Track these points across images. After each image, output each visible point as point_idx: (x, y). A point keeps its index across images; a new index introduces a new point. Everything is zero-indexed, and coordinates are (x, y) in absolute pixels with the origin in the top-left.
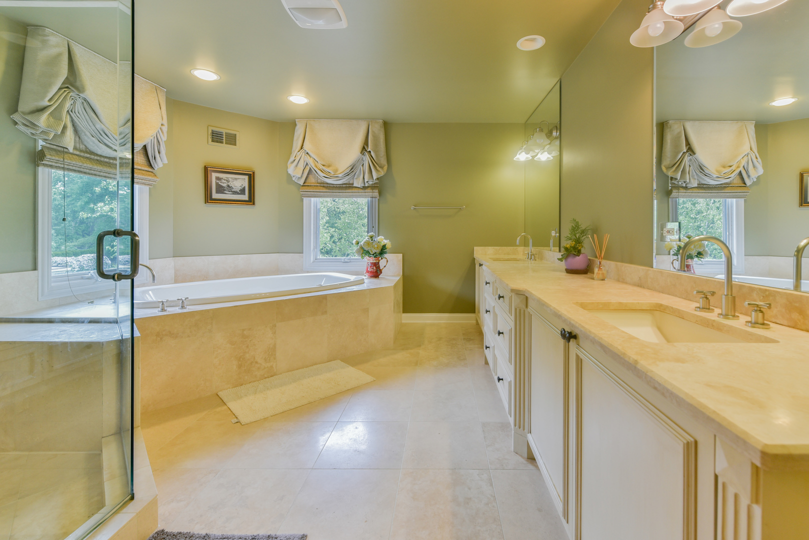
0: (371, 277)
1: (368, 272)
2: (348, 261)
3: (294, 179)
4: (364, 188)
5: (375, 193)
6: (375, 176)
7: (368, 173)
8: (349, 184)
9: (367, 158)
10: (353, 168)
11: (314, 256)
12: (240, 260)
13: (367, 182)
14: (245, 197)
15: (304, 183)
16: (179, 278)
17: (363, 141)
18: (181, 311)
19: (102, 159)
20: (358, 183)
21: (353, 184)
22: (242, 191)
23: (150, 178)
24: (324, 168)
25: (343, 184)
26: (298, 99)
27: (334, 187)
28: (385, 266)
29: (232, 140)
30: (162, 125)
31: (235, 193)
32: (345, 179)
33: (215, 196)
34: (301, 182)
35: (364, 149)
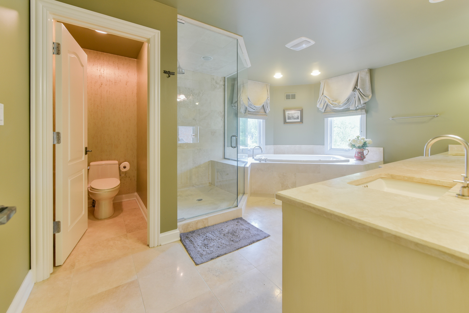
0: (358, 160)
1: (355, 157)
2: (348, 150)
3: (320, 110)
4: (356, 110)
5: (363, 112)
6: (362, 102)
7: (358, 101)
8: (348, 109)
9: (357, 93)
10: (348, 100)
11: (330, 146)
12: (297, 147)
13: (358, 106)
14: (299, 120)
15: (325, 111)
16: (275, 153)
17: (355, 84)
18: (265, 162)
19: (251, 113)
20: (352, 108)
21: (350, 108)
22: (298, 118)
23: (265, 117)
24: (333, 102)
25: (344, 109)
26: (316, 73)
27: (339, 111)
28: (367, 154)
29: (293, 97)
30: (268, 97)
31: (295, 119)
32: (345, 106)
33: (287, 121)
34: (323, 111)
35: (355, 88)
